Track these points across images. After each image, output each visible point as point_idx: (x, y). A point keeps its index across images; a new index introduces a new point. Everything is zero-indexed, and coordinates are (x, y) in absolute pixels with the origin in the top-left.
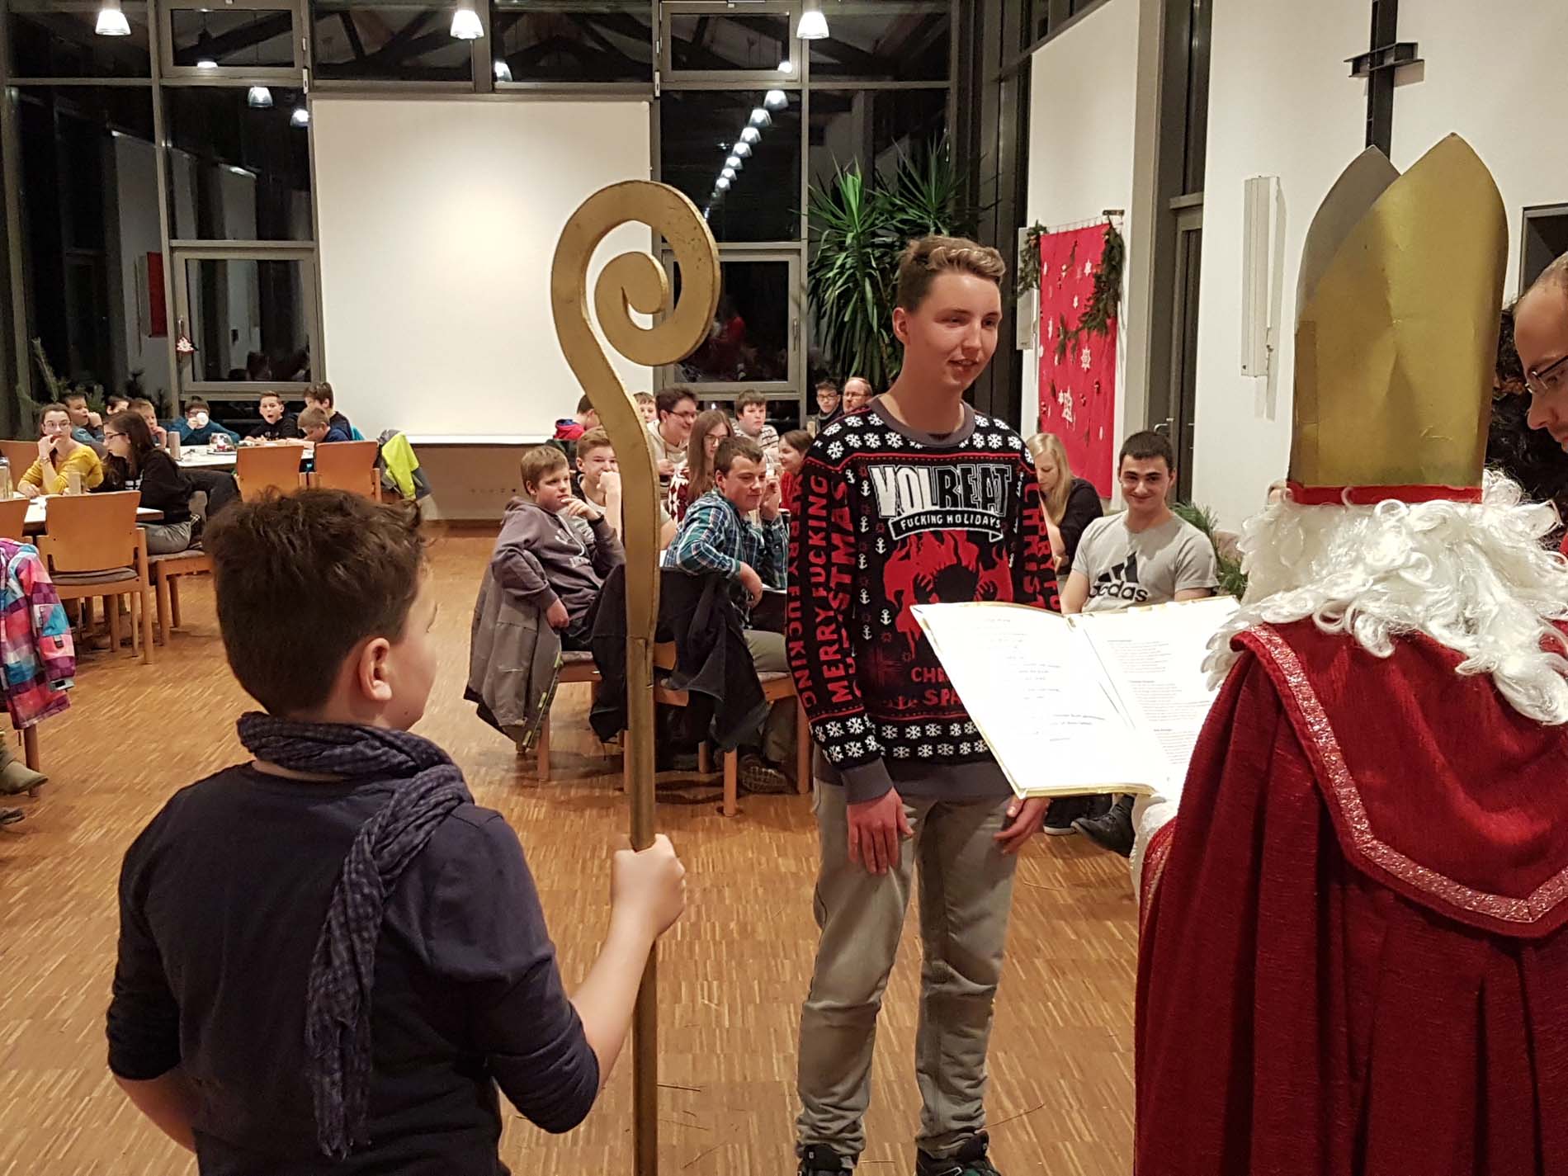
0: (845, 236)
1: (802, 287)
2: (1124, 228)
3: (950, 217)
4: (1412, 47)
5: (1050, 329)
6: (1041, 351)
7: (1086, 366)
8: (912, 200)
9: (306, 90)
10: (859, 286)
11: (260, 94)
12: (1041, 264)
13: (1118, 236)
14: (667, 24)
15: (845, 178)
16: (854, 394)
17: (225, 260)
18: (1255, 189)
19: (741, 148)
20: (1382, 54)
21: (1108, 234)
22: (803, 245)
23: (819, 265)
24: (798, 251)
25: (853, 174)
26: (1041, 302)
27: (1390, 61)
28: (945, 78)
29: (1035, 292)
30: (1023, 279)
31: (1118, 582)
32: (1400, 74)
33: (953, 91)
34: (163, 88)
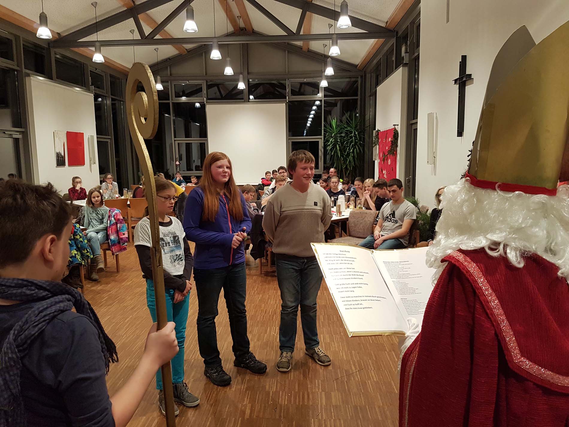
0: (332, 134)
1: (322, 147)
2: (398, 129)
3: (358, 129)
4: (470, 75)
5: (381, 155)
6: (379, 160)
7: (389, 164)
8: (349, 126)
9: (205, 102)
10: (336, 146)
11: (198, 105)
12: (379, 139)
13: (397, 131)
14: (290, 86)
15: (332, 121)
16: (332, 172)
17: (192, 143)
18: (430, 116)
19: (311, 116)
20: (462, 78)
21: (394, 130)
22: (323, 137)
23: (326, 141)
24: (321, 138)
25: (334, 119)
26: (379, 149)
27: (464, 79)
28: (357, 96)
29: (378, 146)
30: (374, 143)
31: (390, 218)
32: (467, 83)
33: (359, 99)
34: (173, 103)
